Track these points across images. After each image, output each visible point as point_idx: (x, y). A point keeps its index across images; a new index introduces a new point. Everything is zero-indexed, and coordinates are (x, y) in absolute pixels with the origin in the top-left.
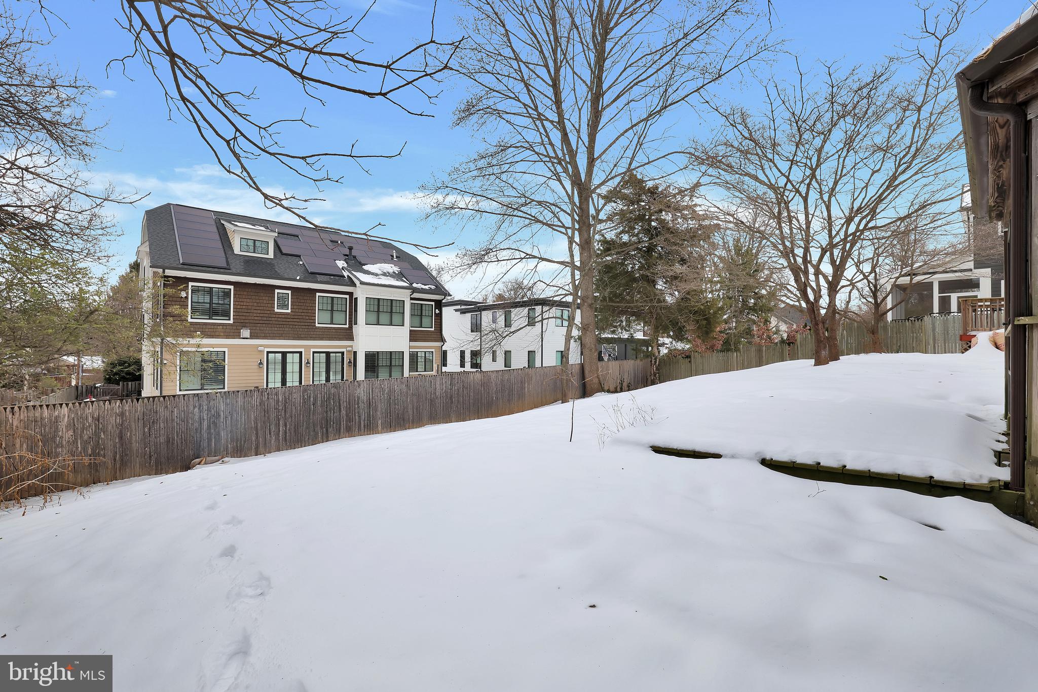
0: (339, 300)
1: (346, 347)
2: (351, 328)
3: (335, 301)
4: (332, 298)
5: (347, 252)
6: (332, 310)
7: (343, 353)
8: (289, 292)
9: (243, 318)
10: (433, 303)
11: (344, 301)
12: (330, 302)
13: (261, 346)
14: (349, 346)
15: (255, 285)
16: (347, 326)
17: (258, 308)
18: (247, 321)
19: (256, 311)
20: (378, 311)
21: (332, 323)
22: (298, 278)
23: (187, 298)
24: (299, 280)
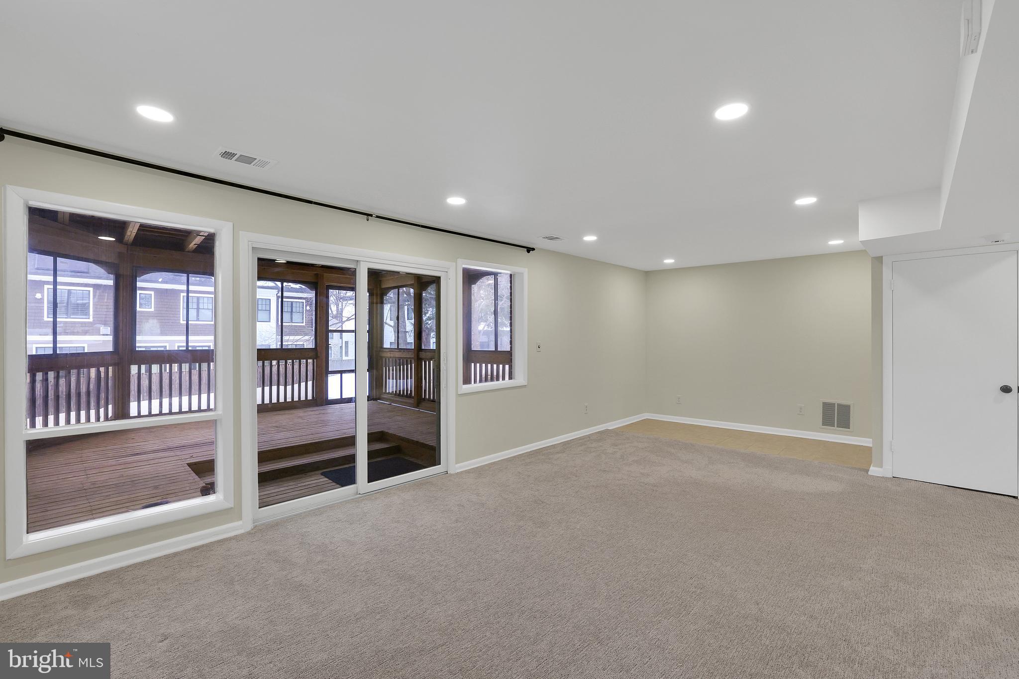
8: (152, 293)
22: (160, 280)
24: (162, 282)
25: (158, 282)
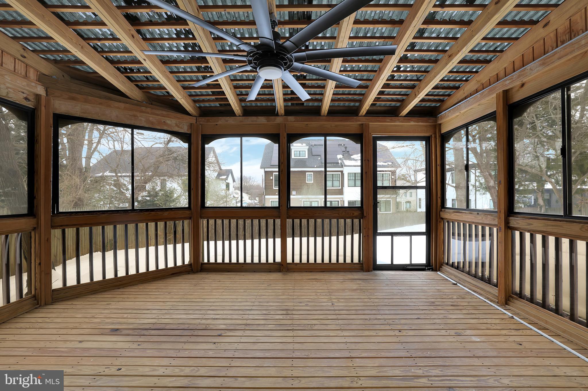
0: (336, 175)
1: (340, 198)
2: (342, 189)
3: (334, 176)
4: (333, 174)
5: (344, 149)
6: (333, 181)
7: (338, 201)
8: (312, 173)
9: (294, 186)
10: (390, 173)
11: (338, 175)
12: (332, 176)
13: (301, 198)
14: (342, 198)
15: (298, 171)
16: (340, 188)
17: (299, 182)
18: (295, 188)
19: (298, 183)
20: (355, 180)
21: (333, 187)
22: (315, 166)
23: (273, 179)
24: (316, 167)
25: (314, 167)
